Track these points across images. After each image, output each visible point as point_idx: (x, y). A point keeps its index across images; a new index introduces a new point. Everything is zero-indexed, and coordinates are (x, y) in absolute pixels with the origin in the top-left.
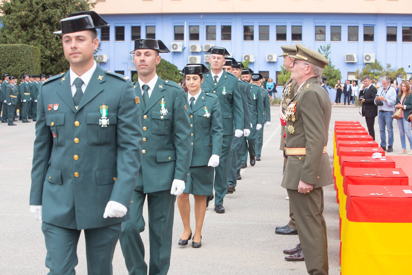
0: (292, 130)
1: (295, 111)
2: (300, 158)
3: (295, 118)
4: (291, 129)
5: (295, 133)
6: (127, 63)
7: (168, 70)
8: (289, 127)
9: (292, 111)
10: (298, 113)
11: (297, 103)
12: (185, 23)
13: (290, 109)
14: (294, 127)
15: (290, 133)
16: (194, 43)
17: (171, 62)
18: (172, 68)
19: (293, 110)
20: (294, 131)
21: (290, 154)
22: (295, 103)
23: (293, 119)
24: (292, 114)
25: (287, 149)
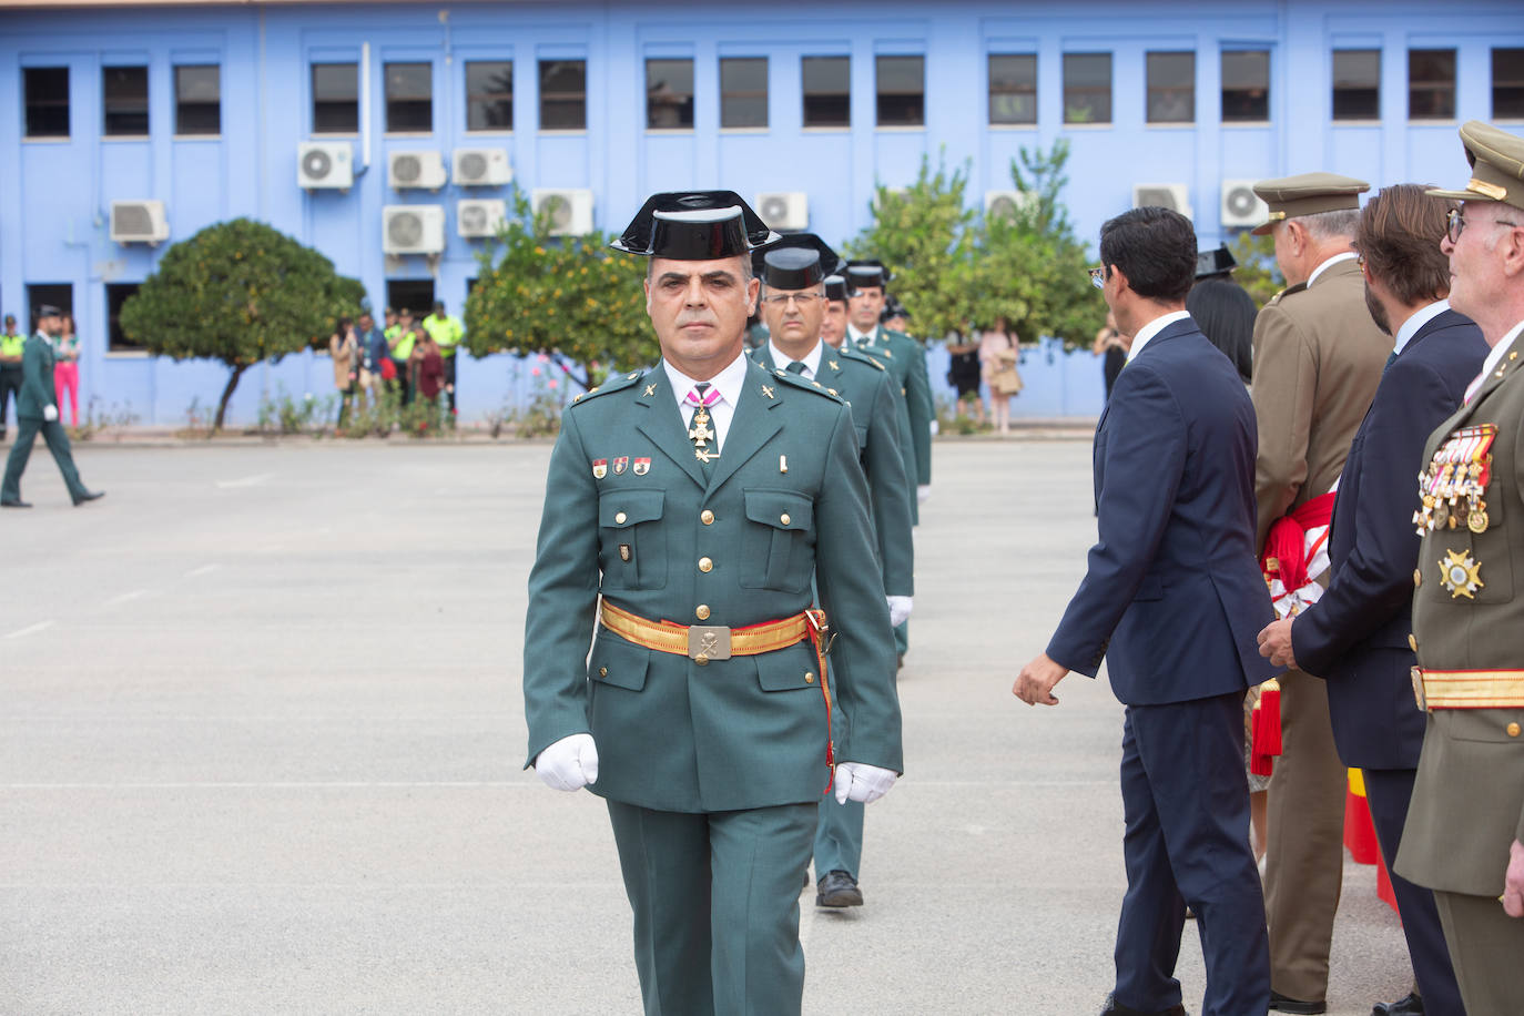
0: (1468, 580)
1: (1487, 478)
2: (1514, 728)
3: (1485, 515)
4: (1458, 576)
5: (1482, 596)
6: (84, 246)
7: (290, 276)
8: (1448, 562)
9: (1467, 476)
10: (1502, 489)
11: (1496, 435)
12: (366, 49)
13: (1456, 466)
14: (1475, 563)
15: (1452, 592)
16: (408, 143)
17: (305, 240)
18: (308, 268)
19: (1476, 469)
20: (1477, 586)
21: (1446, 703)
22: (1482, 436)
23: (1478, 522)
24: (1470, 492)
25: (1432, 676)
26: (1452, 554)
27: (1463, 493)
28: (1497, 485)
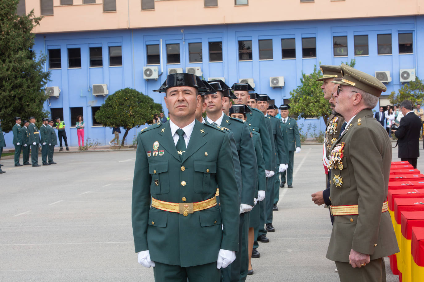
0: (339, 182)
1: (342, 156)
2: (352, 219)
3: (342, 165)
4: (337, 181)
5: (343, 186)
8: (335, 178)
9: (338, 156)
11: (345, 145)
13: (336, 153)
14: (341, 178)
15: (336, 185)
19: (340, 154)
20: (342, 183)
21: (337, 214)
22: (342, 145)
23: (341, 167)
24: (338, 160)
25: (333, 207)
26: (335, 176)
27: (337, 160)
28: (345, 158)
